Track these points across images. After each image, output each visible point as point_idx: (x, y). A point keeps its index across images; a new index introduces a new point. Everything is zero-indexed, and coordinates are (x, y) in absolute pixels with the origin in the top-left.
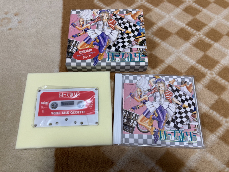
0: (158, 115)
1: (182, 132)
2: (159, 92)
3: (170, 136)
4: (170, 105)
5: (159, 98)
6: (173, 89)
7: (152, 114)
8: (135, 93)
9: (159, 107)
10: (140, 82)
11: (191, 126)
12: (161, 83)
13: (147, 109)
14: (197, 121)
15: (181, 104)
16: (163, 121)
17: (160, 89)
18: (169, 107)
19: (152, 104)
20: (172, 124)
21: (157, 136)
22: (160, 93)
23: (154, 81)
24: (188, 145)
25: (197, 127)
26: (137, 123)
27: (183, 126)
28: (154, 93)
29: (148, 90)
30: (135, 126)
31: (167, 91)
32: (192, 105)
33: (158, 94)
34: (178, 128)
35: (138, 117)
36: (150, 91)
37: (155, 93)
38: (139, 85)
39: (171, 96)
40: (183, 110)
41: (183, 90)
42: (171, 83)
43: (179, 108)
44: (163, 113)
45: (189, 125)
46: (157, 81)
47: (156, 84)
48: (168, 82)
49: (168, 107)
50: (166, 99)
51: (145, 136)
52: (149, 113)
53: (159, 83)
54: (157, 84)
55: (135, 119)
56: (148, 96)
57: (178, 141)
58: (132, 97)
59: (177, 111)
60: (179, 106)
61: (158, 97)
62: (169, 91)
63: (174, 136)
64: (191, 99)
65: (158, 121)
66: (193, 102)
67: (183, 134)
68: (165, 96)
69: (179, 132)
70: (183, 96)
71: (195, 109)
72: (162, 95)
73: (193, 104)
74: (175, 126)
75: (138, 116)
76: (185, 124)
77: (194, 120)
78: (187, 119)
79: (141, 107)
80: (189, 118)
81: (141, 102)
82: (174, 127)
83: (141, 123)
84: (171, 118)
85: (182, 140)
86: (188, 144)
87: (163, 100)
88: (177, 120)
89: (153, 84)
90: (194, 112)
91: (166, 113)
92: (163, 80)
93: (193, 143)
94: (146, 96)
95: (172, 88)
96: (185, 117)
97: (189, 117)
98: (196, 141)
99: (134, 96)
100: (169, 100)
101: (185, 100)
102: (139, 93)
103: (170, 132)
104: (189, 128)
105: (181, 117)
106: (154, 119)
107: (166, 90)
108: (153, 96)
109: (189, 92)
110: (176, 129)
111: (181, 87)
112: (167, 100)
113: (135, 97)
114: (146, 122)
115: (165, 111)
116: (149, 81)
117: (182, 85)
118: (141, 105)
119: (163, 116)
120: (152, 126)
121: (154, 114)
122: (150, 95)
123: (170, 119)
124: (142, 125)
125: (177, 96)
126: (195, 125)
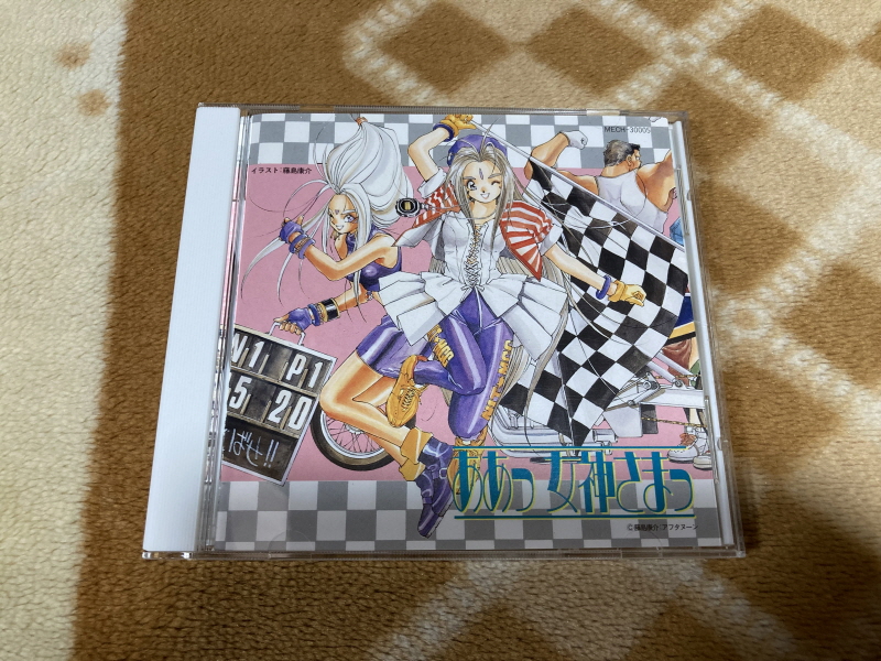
0: (450, 355)
1: (599, 456)
2: (468, 214)
3: (525, 482)
4: (529, 288)
5: (464, 252)
6: (551, 194)
7: (417, 349)
8: (314, 224)
9: (460, 307)
10: (352, 156)
11: (659, 414)
12: (482, 156)
13: (387, 317)
14: (698, 385)
15: (597, 279)
16: (480, 390)
17: (475, 194)
18: (524, 301)
19: (422, 291)
20: (539, 408)
21: (438, 484)
22: (471, 222)
23: (436, 148)
24: (636, 534)
26: (319, 409)
27: (608, 414)
28: (433, 220)
29: (402, 204)
30: (298, 427)
31: (515, 205)
32: (669, 283)
33: (457, 226)
34: (580, 432)
35: (323, 369)
36: (413, 208)
37: (438, 218)
38: (345, 173)
39: (537, 236)
40: (609, 320)
41: (615, 195)
42: (544, 157)
43: (589, 308)
44: (483, 342)
45: (647, 410)
46: (454, 150)
47: (449, 163)
48: (522, 153)
49: (520, 303)
50: (510, 252)
51: (362, 491)
52: (398, 344)
53: (469, 157)
54: (454, 168)
55: (305, 386)
56: (398, 243)
57: (572, 512)
58: (291, 249)
59: (577, 323)
60: (587, 296)
61: (456, 244)
62: (531, 202)
63: (547, 483)
64: (663, 249)
65: (450, 393)
66: (673, 270)
67: (609, 465)
68: (499, 237)
69: (585, 459)
70: (615, 234)
71: (688, 312)
72: (486, 233)
73: (678, 279)
74: (558, 420)
75: (326, 363)
76: (625, 405)
77: (681, 380)
78: (638, 375)
79: (346, 307)
80: (650, 364)
81: (351, 279)
82: (551, 424)
83: (340, 409)
84: (531, 369)
85: (603, 507)
86: (638, 527)
87: (487, 261)
88: (571, 384)
89: (433, 168)
90: (679, 331)
91: (504, 338)
92: (494, 142)
93: (670, 521)
94: (386, 241)
95: (545, 185)
96: (624, 361)
97: (647, 359)
98: (689, 511)
99: (309, 242)
100: (524, 259)
101: (623, 254)
102: (344, 225)
103: (522, 459)
104: (649, 426)
105: (599, 364)
106: (423, 378)
107: (510, 199)
108: (426, 237)
109: (654, 210)
110: (567, 439)
111: (604, 182)
112: (517, 263)
113: (314, 251)
114: (375, 401)
115: (499, 328)
116: (405, 151)
117: (610, 170)
118: (350, 296)
119: (486, 359)
120: (411, 424)
121: (428, 348)
122: (410, 235)
123: (527, 379)
124: (347, 422)
125: (579, 237)
126: (687, 411)
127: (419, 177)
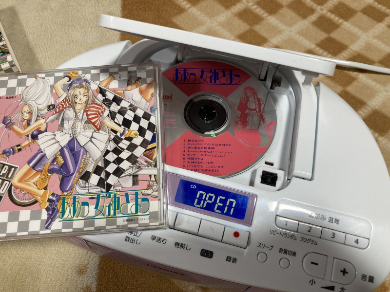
0: (62, 162)
1: (115, 195)
2: (74, 108)
3: (86, 207)
4: (95, 135)
5: (71, 123)
6: (106, 99)
7: (50, 161)
8: (16, 117)
9: (68, 144)
10: (32, 90)
11: (140, 178)
12: (81, 86)
13: (40, 149)
14: (155, 166)
15: (120, 129)
16: (73, 174)
17: (77, 101)
18: (93, 139)
19: (54, 138)
20: (94, 179)
21: (54, 210)
22: (75, 111)
23: (64, 85)
24: (126, 223)
25: (153, 179)
26: (11, 185)
27: (120, 180)
28: (60, 112)
29: (49, 106)
30: (3, 192)
31: (92, 103)
32: (148, 129)
33: (70, 113)
34: (109, 187)
35: (14, 171)
36: (53, 108)
37: (63, 110)
38: (29, 97)
39: (99, 115)
40: (124, 144)
41: (130, 97)
42: (104, 85)
43: (117, 140)
44: (75, 156)
45: (135, 177)
46: (70, 85)
47: (68, 90)
48: (96, 84)
49: (91, 141)
50: (89, 121)
51: (25, 214)
52: (43, 159)
53: (76, 87)
54: (70, 92)
55: (7, 177)
56: (47, 121)
57: (103, 217)
58: (6, 127)
59: (112, 146)
60: (116, 136)
61: (68, 120)
62: (98, 102)
63: (94, 206)
64: (147, 116)
65: (61, 176)
66: (150, 124)
67: (119, 198)
68: (85, 116)
69: (109, 197)
70: (129, 112)
71: (154, 139)
72: (80, 116)
73: (151, 127)
74: (101, 183)
75: (16, 168)
76: (127, 175)
77: (149, 164)
78: (133, 164)
79: (25, 146)
80: (138, 159)
81: (28, 136)
82: (98, 185)
83: (20, 185)
84: (93, 165)
85: (115, 214)
86: (127, 221)
87: (80, 125)
88: (108, 169)
90: (150, 146)
91: (83, 154)
92: (86, 81)
93: (139, 217)
94: (42, 121)
95: (104, 95)
96: (128, 159)
97: (137, 158)
98: (147, 213)
99: (13, 124)
100: (93, 124)
101: (131, 119)
102: (27, 116)
103: (86, 198)
104: (135, 183)
105: (119, 161)
106: (52, 171)
107: (90, 101)
108: (57, 118)
109: (145, 101)
110: (103, 190)
111: (126, 92)
112: (91, 125)
113: (15, 127)
114: (33, 181)
115: (82, 150)
116: (52, 87)
117: (129, 88)
118: (27, 142)
119: (76, 162)
120: (45, 188)
121: (55, 159)
122: (51, 118)
123: (90, 169)
124: (21, 189)
125: (115, 114)
126: (150, 176)
127: (56, 96)
